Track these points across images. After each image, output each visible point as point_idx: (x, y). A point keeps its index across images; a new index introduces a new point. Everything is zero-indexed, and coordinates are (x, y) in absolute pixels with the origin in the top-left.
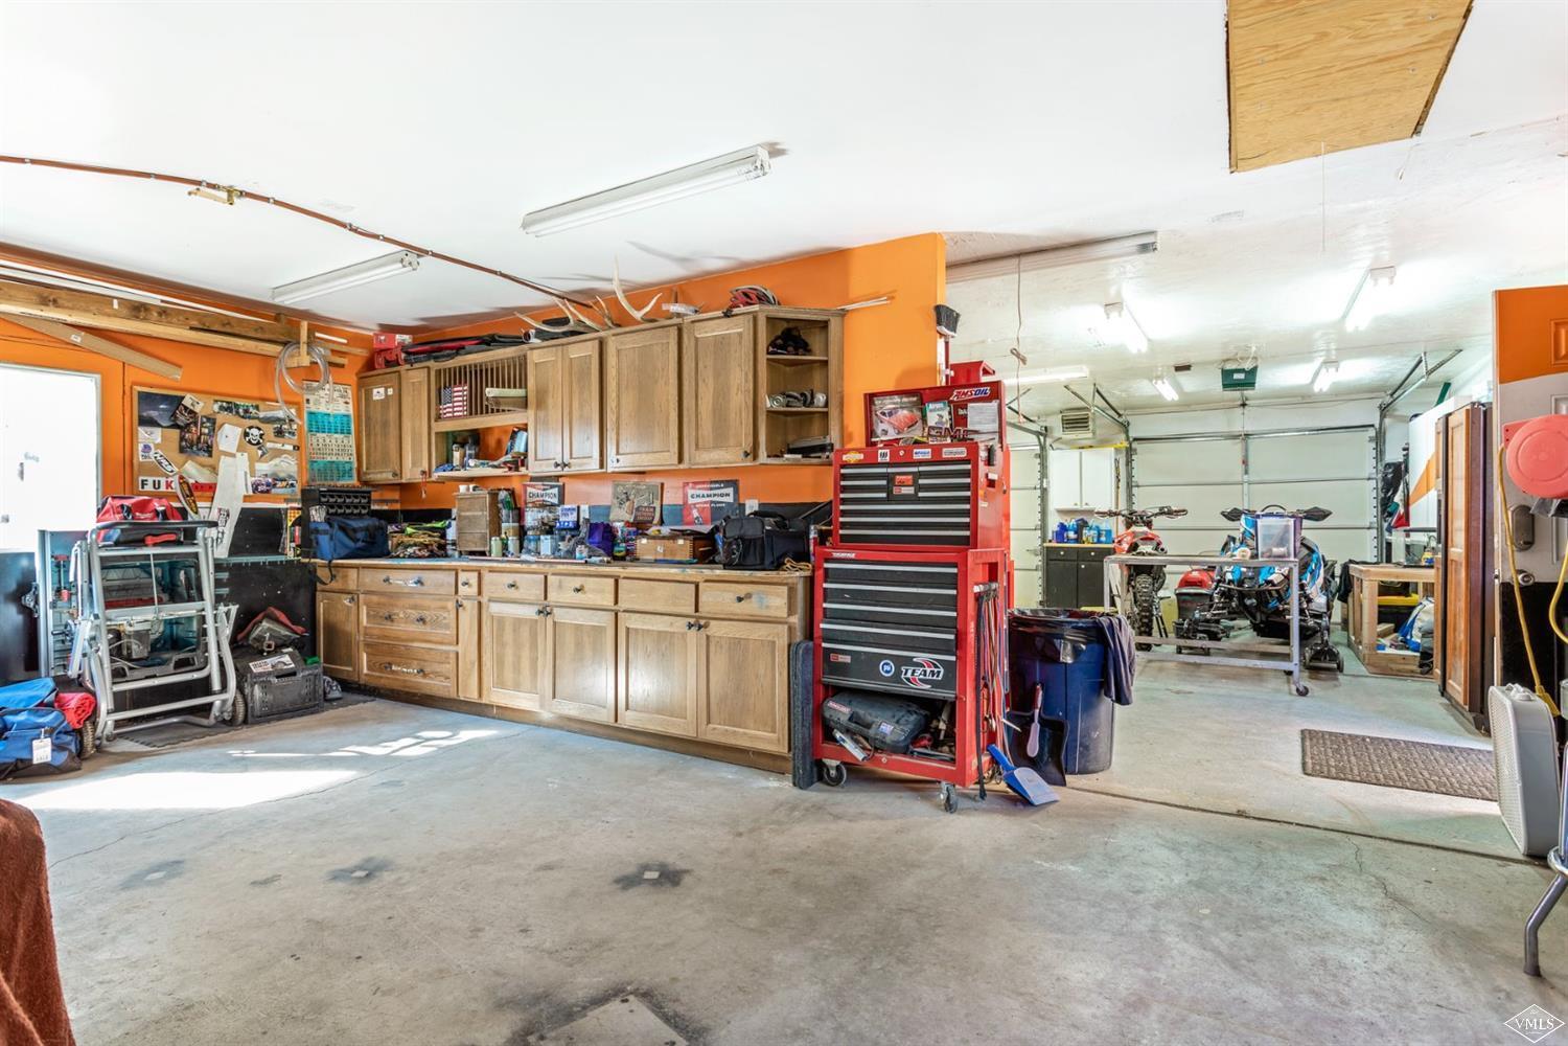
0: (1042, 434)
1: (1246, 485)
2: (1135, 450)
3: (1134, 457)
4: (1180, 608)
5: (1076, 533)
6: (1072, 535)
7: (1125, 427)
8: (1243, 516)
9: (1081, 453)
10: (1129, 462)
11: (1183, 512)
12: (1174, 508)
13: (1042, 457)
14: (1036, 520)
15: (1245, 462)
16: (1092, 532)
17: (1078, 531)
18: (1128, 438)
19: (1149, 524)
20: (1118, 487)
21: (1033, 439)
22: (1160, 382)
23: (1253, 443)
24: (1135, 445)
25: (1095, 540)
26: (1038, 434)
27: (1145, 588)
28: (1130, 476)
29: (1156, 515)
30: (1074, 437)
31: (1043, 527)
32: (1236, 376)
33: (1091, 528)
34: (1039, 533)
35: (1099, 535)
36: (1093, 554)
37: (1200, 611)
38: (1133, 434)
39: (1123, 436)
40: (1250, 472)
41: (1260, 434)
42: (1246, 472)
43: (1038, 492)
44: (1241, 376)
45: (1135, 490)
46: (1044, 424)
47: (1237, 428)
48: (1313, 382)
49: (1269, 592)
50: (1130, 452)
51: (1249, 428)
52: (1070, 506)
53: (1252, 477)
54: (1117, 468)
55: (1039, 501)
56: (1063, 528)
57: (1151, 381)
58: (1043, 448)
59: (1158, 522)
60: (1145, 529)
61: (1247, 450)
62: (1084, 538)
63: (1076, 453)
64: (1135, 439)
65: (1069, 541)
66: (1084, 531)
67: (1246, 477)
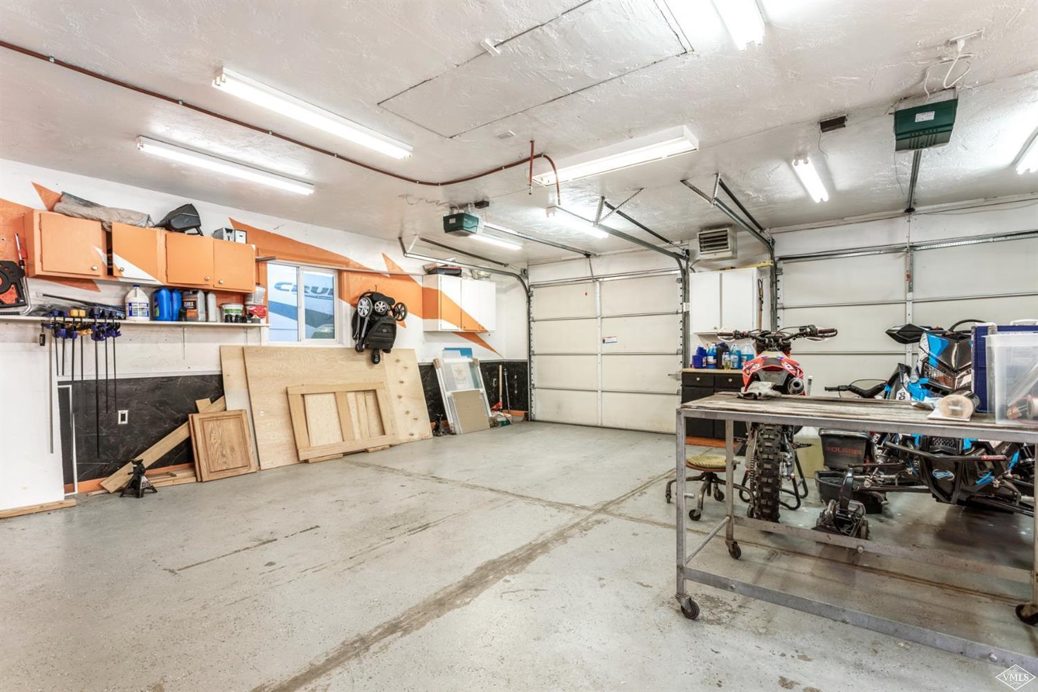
0: (682, 257)
1: (909, 305)
2: (781, 270)
3: (779, 278)
4: (825, 453)
5: (715, 357)
6: (711, 359)
7: (770, 245)
8: (925, 336)
9: (721, 275)
10: (774, 283)
11: (832, 332)
12: (819, 328)
13: (685, 281)
14: (677, 345)
15: (909, 277)
16: (732, 357)
17: (718, 356)
18: (772, 258)
19: (786, 349)
20: (761, 310)
21: (673, 263)
22: (801, 162)
23: (919, 257)
24: (780, 265)
25: (736, 366)
26: (677, 257)
27: (768, 440)
28: (774, 298)
29: (795, 337)
30: (712, 256)
31: (685, 352)
32: (920, 118)
33: (731, 354)
34: (680, 358)
35: (740, 360)
36: (730, 380)
37: (855, 473)
38: (778, 253)
39: (768, 256)
40: (916, 287)
41: (930, 246)
42: (911, 289)
43: (680, 317)
44: (929, 116)
45: (780, 313)
46: (686, 248)
47: (901, 239)
48: (1015, 162)
49: (981, 463)
50: (775, 272)
51: (915, 239)
52: (709, 329)
53: (917, 294)
54: (760, 290)
55: (681, 326)
56: (702, 352)
57: (788, 161)
58: (685, 272)
59: (798, 345)
60: (780, 354)
61: (912, 264)
62: (723, 364)
63: (717, 274)
64: (781, 259)
65: (708, 365)
66: (723, 356)
67: (910, 295)
